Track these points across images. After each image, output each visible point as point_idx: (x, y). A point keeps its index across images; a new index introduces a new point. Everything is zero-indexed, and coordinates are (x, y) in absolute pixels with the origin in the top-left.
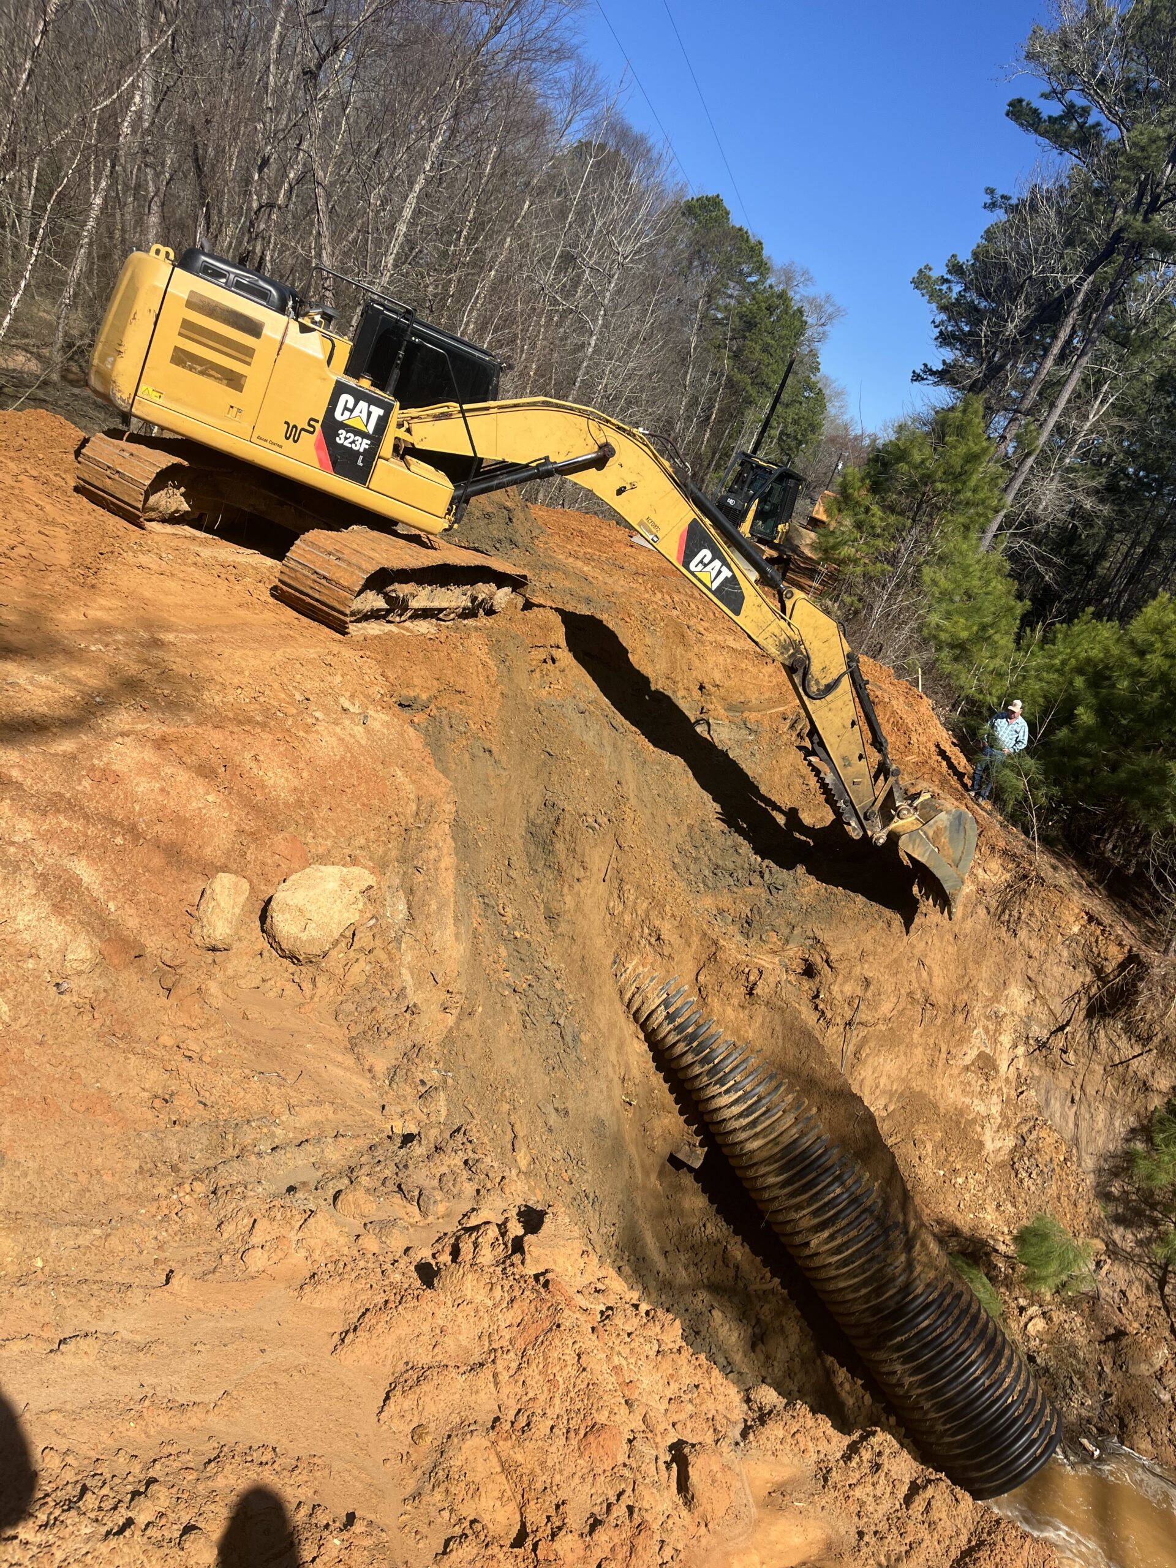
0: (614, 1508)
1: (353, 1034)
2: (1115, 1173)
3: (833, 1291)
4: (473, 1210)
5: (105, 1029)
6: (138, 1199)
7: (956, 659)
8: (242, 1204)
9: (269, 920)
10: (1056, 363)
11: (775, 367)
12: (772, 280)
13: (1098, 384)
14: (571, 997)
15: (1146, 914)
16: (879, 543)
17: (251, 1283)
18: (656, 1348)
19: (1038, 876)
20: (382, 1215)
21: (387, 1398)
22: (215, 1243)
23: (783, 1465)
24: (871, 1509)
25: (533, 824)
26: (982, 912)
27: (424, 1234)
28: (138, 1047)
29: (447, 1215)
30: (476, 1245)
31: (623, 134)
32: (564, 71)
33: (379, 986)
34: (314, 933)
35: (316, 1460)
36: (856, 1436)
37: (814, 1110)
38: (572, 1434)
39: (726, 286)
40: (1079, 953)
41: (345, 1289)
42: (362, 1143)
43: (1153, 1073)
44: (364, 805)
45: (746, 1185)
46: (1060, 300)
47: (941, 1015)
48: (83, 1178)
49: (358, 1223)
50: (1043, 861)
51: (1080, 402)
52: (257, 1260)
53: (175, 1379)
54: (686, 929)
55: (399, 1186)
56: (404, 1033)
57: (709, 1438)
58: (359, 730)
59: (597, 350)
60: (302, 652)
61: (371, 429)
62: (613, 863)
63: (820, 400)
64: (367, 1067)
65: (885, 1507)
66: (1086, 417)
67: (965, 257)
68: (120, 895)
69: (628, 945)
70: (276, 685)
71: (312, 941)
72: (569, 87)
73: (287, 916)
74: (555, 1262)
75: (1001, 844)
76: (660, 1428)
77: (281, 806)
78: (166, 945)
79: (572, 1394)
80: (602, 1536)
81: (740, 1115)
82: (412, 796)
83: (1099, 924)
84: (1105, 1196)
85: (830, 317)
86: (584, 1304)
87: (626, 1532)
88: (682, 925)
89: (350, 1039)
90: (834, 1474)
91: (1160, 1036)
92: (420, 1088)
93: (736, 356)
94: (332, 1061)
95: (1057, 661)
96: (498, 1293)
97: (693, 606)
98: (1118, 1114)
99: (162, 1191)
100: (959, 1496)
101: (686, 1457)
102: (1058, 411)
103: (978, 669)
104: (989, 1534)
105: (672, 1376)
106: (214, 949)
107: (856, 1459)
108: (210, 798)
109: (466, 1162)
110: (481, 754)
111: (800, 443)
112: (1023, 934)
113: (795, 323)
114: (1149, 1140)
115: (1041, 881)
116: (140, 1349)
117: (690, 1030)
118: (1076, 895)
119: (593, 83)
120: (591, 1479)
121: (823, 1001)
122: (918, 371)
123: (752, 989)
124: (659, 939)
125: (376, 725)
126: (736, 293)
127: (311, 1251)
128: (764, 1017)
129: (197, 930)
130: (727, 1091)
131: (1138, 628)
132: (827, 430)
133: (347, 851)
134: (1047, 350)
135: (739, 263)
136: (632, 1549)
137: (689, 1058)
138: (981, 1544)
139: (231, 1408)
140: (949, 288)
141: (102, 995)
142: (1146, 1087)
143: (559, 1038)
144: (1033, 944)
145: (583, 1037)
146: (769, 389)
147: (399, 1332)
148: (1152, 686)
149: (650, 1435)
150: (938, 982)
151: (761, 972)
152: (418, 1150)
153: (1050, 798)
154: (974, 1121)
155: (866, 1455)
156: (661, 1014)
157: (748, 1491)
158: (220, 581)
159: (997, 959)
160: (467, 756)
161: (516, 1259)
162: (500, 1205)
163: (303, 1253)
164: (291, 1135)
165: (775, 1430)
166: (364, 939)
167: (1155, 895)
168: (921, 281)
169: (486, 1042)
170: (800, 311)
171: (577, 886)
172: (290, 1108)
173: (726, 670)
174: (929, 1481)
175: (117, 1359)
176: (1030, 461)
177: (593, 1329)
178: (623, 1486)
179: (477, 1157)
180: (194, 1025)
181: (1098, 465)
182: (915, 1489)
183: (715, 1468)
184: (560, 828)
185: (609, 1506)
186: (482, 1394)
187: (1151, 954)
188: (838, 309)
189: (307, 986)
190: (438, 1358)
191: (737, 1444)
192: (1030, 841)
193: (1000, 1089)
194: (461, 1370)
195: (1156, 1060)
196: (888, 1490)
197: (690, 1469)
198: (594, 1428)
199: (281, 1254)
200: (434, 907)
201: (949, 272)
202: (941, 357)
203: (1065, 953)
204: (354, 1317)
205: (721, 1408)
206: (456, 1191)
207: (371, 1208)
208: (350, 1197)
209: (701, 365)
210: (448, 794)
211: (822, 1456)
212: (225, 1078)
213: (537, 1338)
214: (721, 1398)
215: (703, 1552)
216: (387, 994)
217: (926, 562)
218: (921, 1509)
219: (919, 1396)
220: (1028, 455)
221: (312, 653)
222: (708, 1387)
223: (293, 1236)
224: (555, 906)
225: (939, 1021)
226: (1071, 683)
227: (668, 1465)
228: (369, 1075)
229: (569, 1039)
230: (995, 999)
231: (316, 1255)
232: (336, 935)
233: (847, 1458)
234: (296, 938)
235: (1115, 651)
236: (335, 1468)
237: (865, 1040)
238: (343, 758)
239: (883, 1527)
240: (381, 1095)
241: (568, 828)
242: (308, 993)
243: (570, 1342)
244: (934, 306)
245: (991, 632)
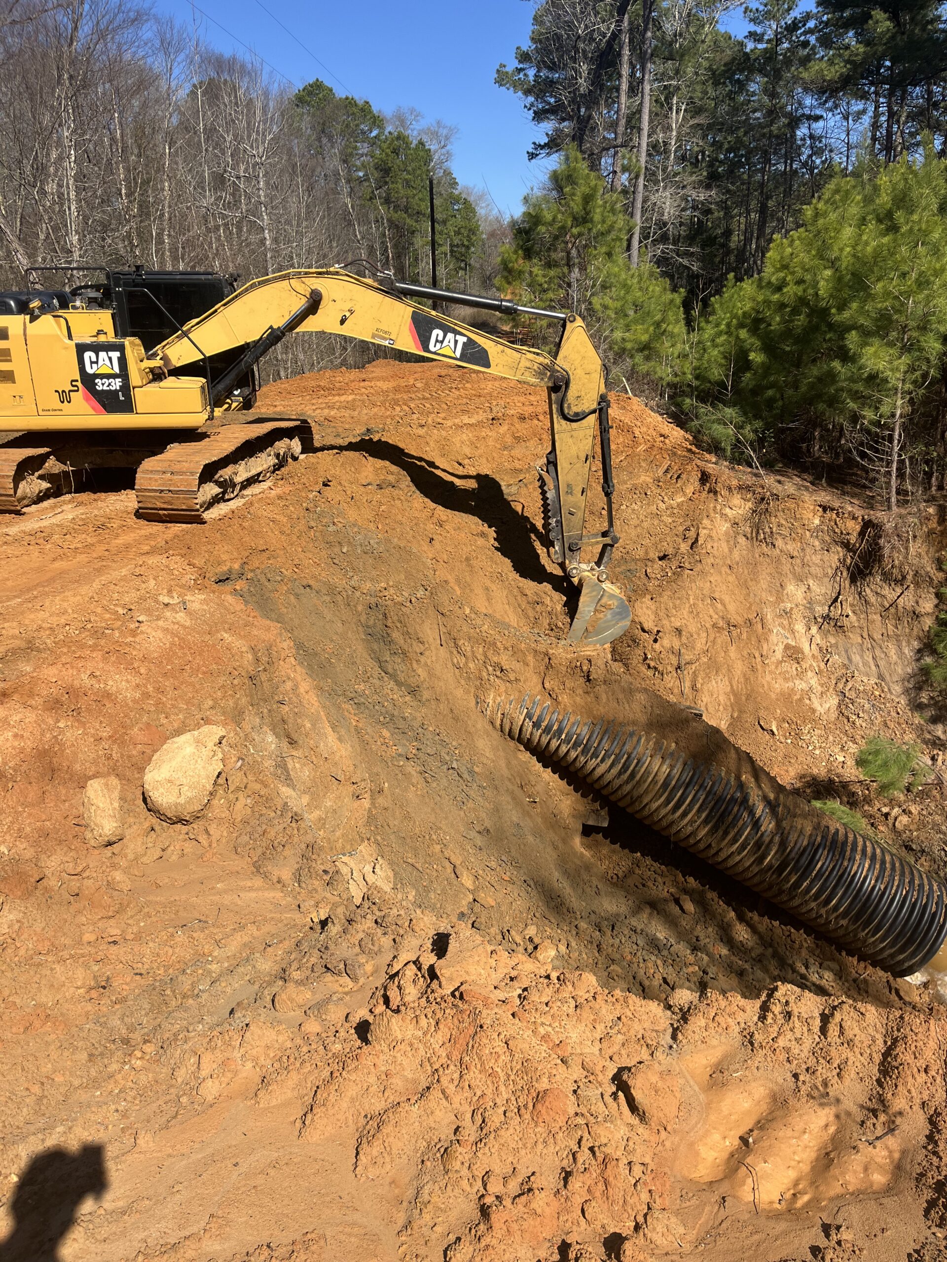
0: (578, 1155)
1: (255, 859)
2: (919, 688)
3: (743, 871)
4: (395, 957)
5: (31, 952)
6: (95, 1083)
7: (648, 358)
8: (186, 1047)
9: (148, 800)
10: (629, 97)
11: (420, 195)
12: (389, 128)
13: (668, 99)
14: (454, 743)
15: (864, 487)
16: (551, 295)
17: (211, 1111)
18: (572, 1004)
19: (772, 495)
20: (319, 997)
21: (357, 1154)
22: (172, 1090)
23: (714, 1047)
24: (797, 1051)
25: (368, 627)
26: (742, 540)
27: (359, 996)
28: (65, 954)
29: (376, 971)
30: (399, 987)
31: (220, 64)
32: (148, 32)
33: (264, 811)
34: (189, 794)
35: (309, 1236)
36: (763, 997)
37: (673, 745)
38: (523, 1111)
39: (356, 148)
40: (827, 538)
41: (294, 1077)
42: (288, 944)
43: (917, 603)
44: (204, 673)
45: (647, 822)
46: (610, 43)
47: (744, 630)
48: (36, 1089)
49: (299, 1013)
50: (770, 480)
51: (660, 116)
52: (211, 1089)
53: (162, 1225)
54: (520, 654)
55: (326, 967)
56: (296, 840)
57: (645, 1055)
58: (181, 616)
59: (275, 240)
60: (115, 575)
61: (117, 370)
62: (443, 629)
63: (468, 208)
64: (275, 880)
65: (808, 1044)
66: (669, 128)
67: (527, 45)
68: (8, 837)
69: (482, 686)
70: (99, 610)
71: (190, 801)
72: (157, 43)
73: (161, 790)
74: (467, 972)
75: (735, 482)
76: (599, 1068)
77: (131, 704)
78: (65, 859)
79: (512, 1077)
80: (575, 1183)
81: (620, 773)
82: (244, 649)
83: (832, 509)
84: (918, 707)
85: (447, 138)
86: (502, 996)
87: (595, 1172)
88: (515, 651)
89: (254, 864)
90: (756, 1036)
91: (911, 573)
92: (325, 877)
93: (387, 201)
94: (243, 889)
95: (723, 327)
96: (423, 1022)
97: (428, 405)
98: (904, 644)
99: (114, 1067)
100: (863, 1010)
101: (626, 1082)
102: (645, 132)
103: (667, 356)
104: (898, 1030)
105: (595, 1020)
106: (110, 844)
107: (770, 1016)
108: (61, 725)
109: (376, 922)
110: (302, 591)
111: (468, 248)
112: (779, 543)
113: (423, 155)
114: (934, 652)
115: (776, 497)
116: (124, 1213)
117: (555, 728)
118: (806, 496)
119: (175, 31)
120: (552, 1140)
121: (651, 659)
122: (531, 150)
123: (588, 676)
124: (502, 670)
125: (196, 606)
126: (365, 151)
127: (255, 1060)
128: (606, 693)
129: (89, 835)
130: (602, 761)
131: (770, 272)
132: (484, 228)
133: (199, 716)
134: (618, 89)
135: (357, 125)
136: (606, 1183)
137: (564, 749)
138: (895, 1041)
139: (220, 1227)
140: (525, 75)
141: (16, 927)
142: (916, 615)
143: (458, 778)
144: (792, 547)
145: (476, 769)
146: (424, 215)
147: (349, 1094)
148: (795, 311)
149: (591, 1078)
150: (731, 607)
151: (590, 661)
152: (334, 929)
153: (755, 431)
154: (801, 700)
155: (777, 1009)
156: (529, 725)
157: (692, 1083)
158: (31, 547)
159: (768, 571)
160: (292, 597)
161: (435, 985)
162: (416, 943)
163: (249, 1065)
164: (226, 965)
165: (697, 1022)
166: (236, 780)
167: (866, 471)
168: (502, 78)
169: (401, 807)
170: (421, 143)
171: (422, 659)
172: (217, 943)
173: (472, 443)
174: (834, 1008)
175: (104, 1232)
176: (641, 181)
177: (513, 1015)
178: (580, 1133)
179: (383, 913)
180: (111, 914)
181: (696, 163)
182: (825, 1019)
183: (654, 1079)
184: (390, 620)
185: (574, 1155)
186: (437, 1112)
187: (879, 515)
188: (450, 129)
189: (203, 839)
190: (390, 1101)
191: (671, 1047)
192: (755, 471)
193: (811, 666)
194: (412, 1101)
195: (915, 592)
196: (805, 1029)
197: (632, 1091)
198: (539, 1097)
199: (229, 1075)
200: (308, 725)
201: (520, 62)
202: (543, 131)
203: (817, 543)
204: (308, 1100)
205: (647, 1025)
206: (376, 949)
207: (306, 996)
208: (284, 996)
209: (364, 220)
210: (281, 634)
211: (743, 1025)
212: (151, 944)
213: (467, 1045)
214: (644, 1017)
215: (671, 1153)
216: (273, 814)
217: (592, 295)
218: (837, 1034)
219: (836, 918)
220: (637, 177)
221: (124, 572)
222: (629, 1014)
223: (237, 1054)
224: (413, 681)
225: (744, 636)
226: (737, 337)
227: (614, 1095)
228: (279, 886)
229: (466, 776)
230: (780, 599)
231: (262, 1061)
232: (209, 787)
233: (762, 1018)
234: (176, 805)
235: (760, 298)
236: (329, 1234)
237: (695, 675)
238: (173, 644)
239: (812, 1062)
240: (295, 898)
241: (395, 618)
242: (205, 843)
243: (495, 1035)
244: (520, 94)
245: (664, 326)
